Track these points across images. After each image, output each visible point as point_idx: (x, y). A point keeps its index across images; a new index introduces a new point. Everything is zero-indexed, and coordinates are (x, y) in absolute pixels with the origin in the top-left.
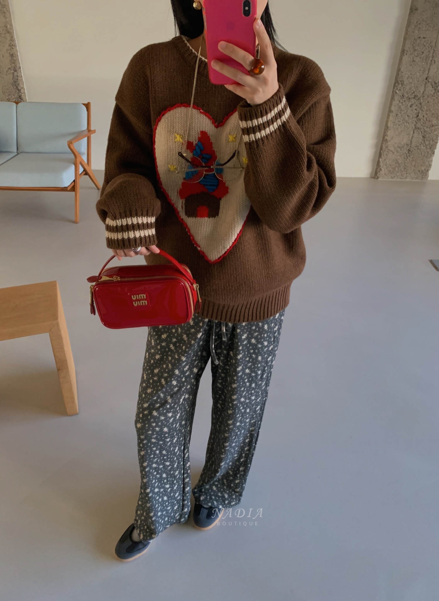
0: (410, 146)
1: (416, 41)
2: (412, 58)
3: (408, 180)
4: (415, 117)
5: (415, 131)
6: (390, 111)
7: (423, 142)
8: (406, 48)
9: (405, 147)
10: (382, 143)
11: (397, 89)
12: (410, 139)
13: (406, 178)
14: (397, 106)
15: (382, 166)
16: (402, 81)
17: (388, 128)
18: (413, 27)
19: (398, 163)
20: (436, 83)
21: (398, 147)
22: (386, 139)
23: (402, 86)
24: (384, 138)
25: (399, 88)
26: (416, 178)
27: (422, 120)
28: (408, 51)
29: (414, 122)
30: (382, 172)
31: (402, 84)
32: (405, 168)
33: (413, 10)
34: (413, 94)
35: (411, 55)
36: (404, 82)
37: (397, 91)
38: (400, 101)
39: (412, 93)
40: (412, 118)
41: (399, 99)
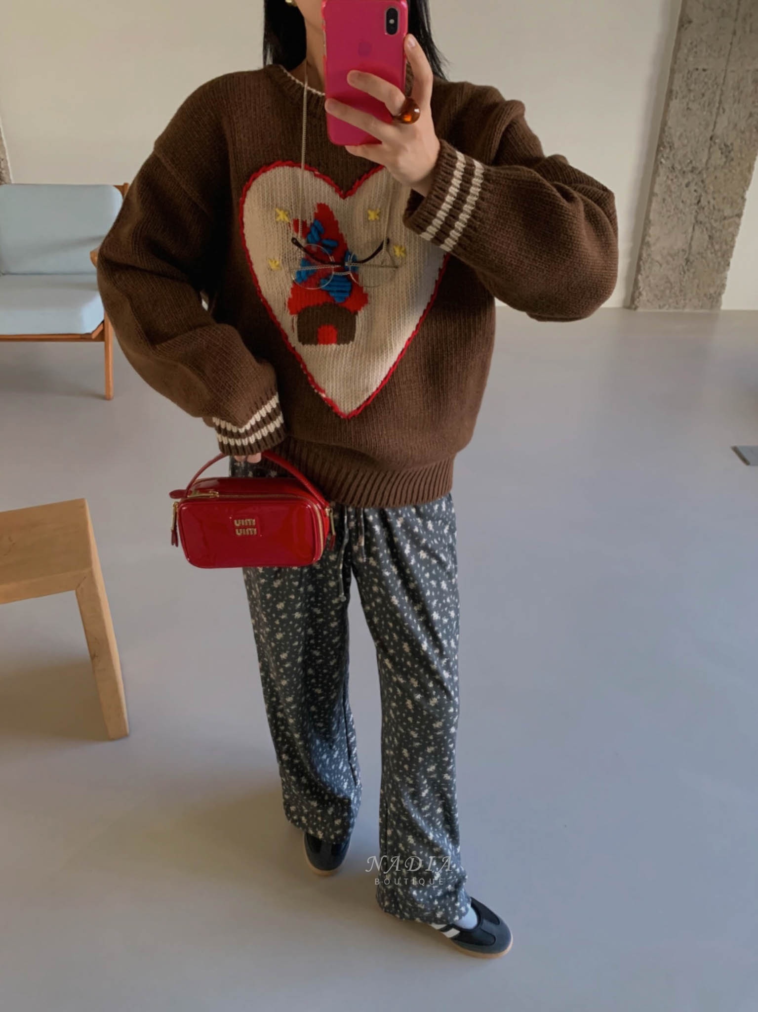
0: (689, 254)
2: (685, 104)
3: (687, 310)
4: (695, 204)
5: (696, 228)
6: (652, 194)
7: (710, 246)
8: (675, 88)
9: (681, 254)
10: (641, 249)
11: (663, 156)
12: (689, 242)
13: (684, 307)
14: (664, 186)
15: (643, 287)
17: (650, 222)
18: (686, 51)
19: (668, 281)
20: (726, 145)
21: (669, 254)
22: (648, 243)
23: (672, 151)
24: (644, 239)
25: (665, 156)
26: (702, 307)
27: (706, 209)
28: (680, 92)
29: (694, 212)
30: (644, 298)
31: (670, 147)
32: (681, 291)
33: (684, 23)
34: (691, 166)
35: (683, 98)
36: (673, 144)
37: (663, 160)
38: (668, 177)
39: (688, 164)
40: (691, 205)
41: (668, 174)
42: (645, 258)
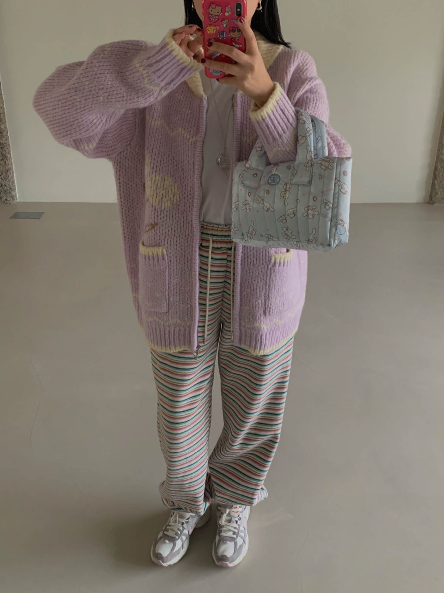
42: (439, 169)
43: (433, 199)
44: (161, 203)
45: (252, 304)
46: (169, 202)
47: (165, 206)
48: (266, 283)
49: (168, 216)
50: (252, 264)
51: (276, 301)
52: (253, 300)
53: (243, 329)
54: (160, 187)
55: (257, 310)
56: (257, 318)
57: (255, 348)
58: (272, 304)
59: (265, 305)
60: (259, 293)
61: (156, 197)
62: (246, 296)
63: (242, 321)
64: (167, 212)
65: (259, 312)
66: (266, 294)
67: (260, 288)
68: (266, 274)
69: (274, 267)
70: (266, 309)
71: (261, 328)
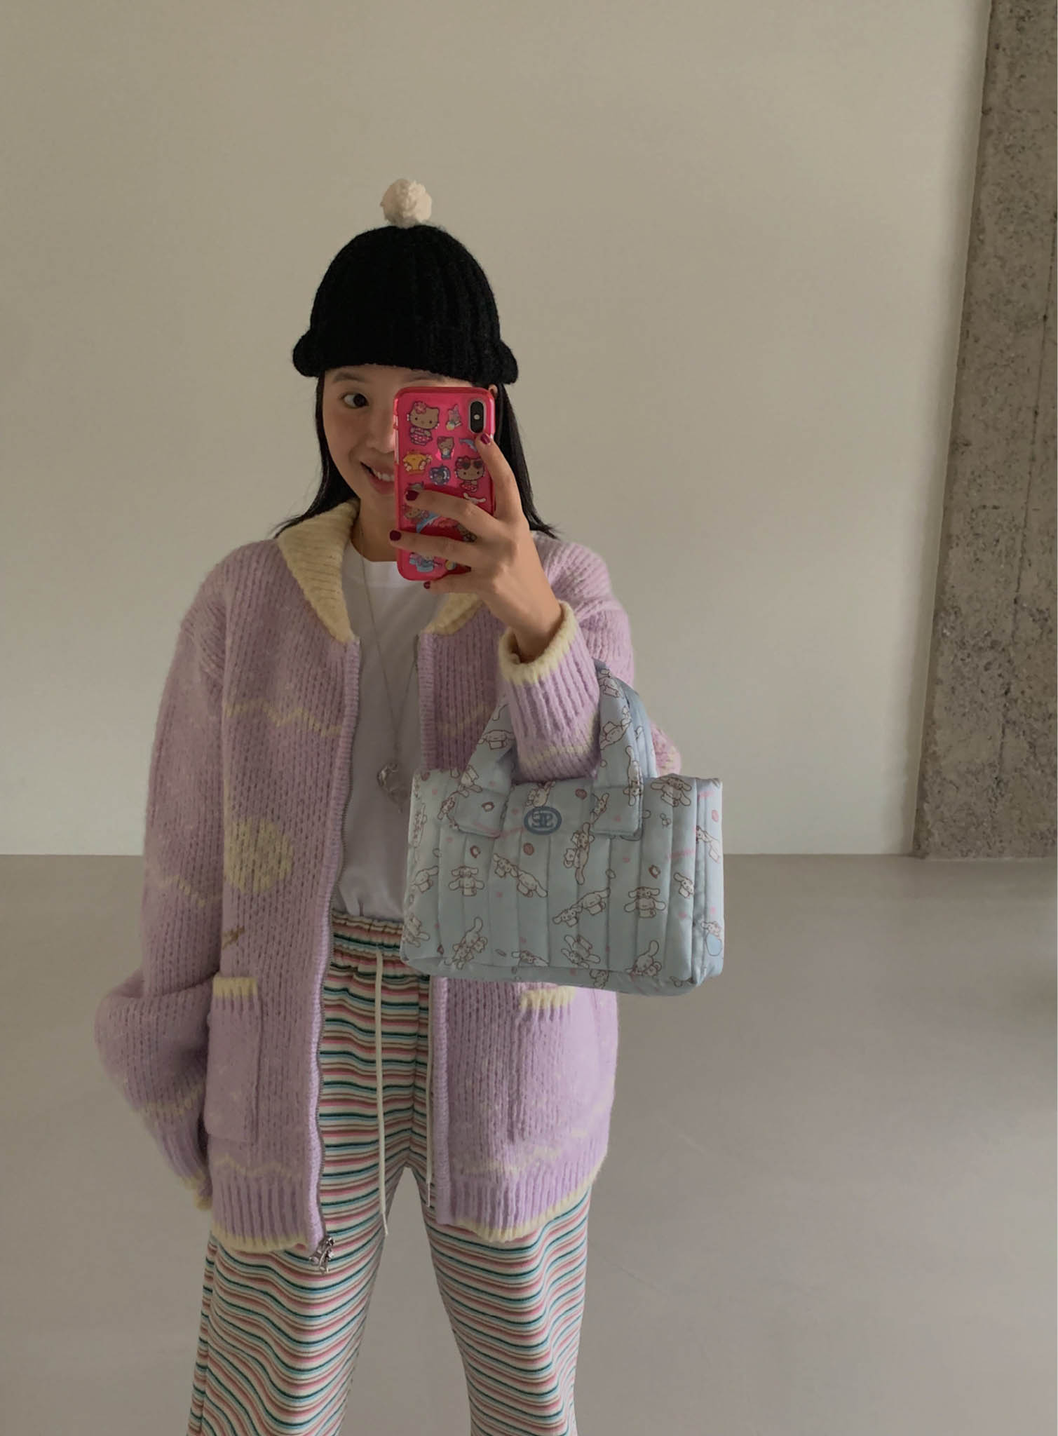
0: (1000, 770)
1: (977, 514)
2: (972, 554)
3: (1007, 859)
4: (1002, 696)
5: (1007, 731)
6: (934, 681)
7: (1032, 758)
8: (955, 530)
9: (987, 771)
10: (923, 763)
11: (945, 626)
12: (998, 751)
13: (1001, 853)
14: (951, 668)
15: (931, 822)
16: (956, 607)
17: (934, 723)
18: (966, 483)
19: (973, 814)
20: (1041, 612)
21: (969, 771)
22: (934, 753)
23: (957, 617)
24: (925, 749)
25: (948, 625)
26: (1030, 854)
27: (1020, 702)
28: (961, 537)
29: (1001, 707)
30: (936, 839)
31: (956, 613)
32: (994, 828)
33: (956, 445)
34: (988, 638)
35: (968, 545)
36: (960, 609)
37: (945, 631)
38: (956, 656)
39: (986, 635)
40: (995, 697)
41: (956, 651)
42: (932, 777)
43: (923, 847)
44: (250, 881)
45: (480, 1116)
46: (268, 877)
47: (259, 887)
48: (511, 1061)
49: (267, 910)
50: (474, 1017)
51: (539, 1105)
52: (481, 1105)
53: (460, 1180)
54: (249, 846)
55: (493, 1129)
56: (494, 1149)
57: (492, 1224)
58: (528, 1112)
59: (510, 1116)
60: (496, 1086)
61: (241, 869)
62: (463, 1097)
63: (455, 1160)
64: (264, 900)
65: (498, 1134)
66: (512, 1088)
67: (496, 1074)
68: (508, 1039)
69: (528, 1023)
70: (515, 1124)
71: (504, 1172)
